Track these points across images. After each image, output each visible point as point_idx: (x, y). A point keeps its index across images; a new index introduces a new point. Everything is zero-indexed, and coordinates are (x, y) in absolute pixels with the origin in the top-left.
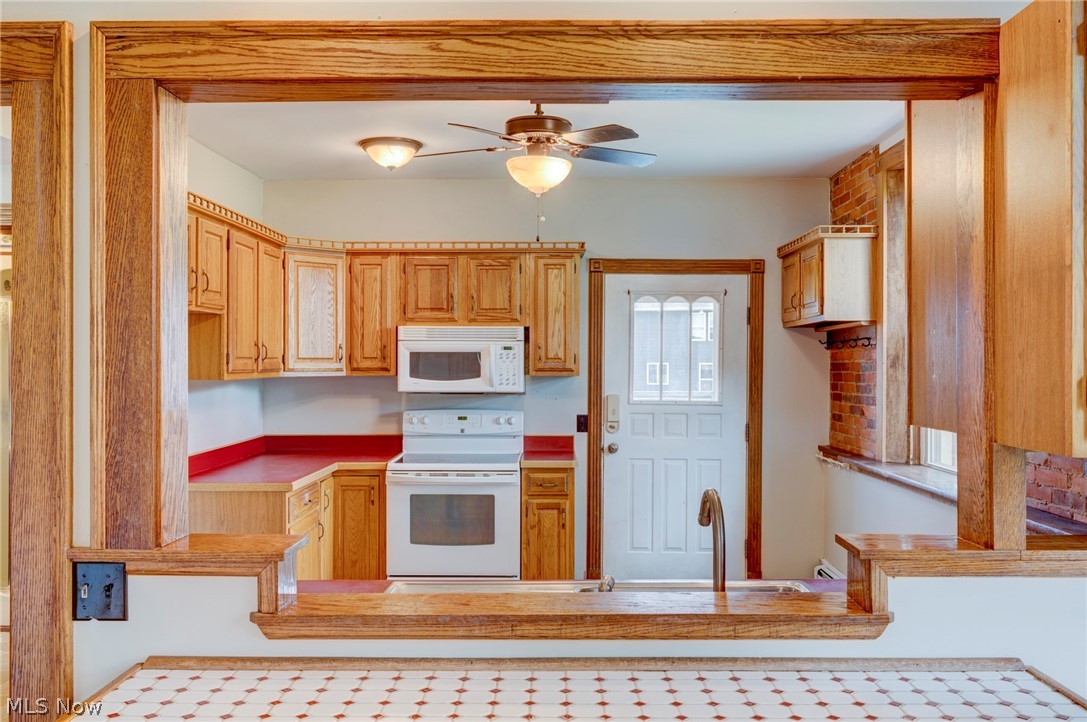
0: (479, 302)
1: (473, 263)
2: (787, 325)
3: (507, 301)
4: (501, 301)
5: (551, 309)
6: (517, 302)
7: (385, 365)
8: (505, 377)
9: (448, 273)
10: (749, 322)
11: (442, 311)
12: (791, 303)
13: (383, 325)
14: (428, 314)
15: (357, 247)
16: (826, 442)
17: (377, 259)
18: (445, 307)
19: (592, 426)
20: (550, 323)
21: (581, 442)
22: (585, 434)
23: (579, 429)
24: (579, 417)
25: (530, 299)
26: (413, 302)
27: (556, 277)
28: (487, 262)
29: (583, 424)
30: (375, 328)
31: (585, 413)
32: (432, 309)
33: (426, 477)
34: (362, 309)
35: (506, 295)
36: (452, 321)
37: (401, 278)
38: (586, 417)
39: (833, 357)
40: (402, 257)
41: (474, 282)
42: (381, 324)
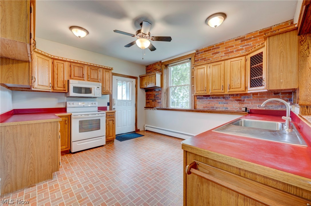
0: (91, 77)
1: (89, 68)
2: (141, 88)
3: (97, 77)
4: (96, 77)
5: (106, 80)
6: (99, 78)
7: (65, 89)
8: (97, 94)
9: (83, 69)
10: (135, 87)
11: (81, 77)
12: (141, 84)
13: (64, 79)
14: (77, 78)
15: (55, 57)
16: (145, 107)
17: (62, 62)
18: (82, 77)
19: (111, 104)
20: (106, 83)
21: (108, 107)
22: (109, 106)
23: (108, 105)
24: (108, 103)
25: (102, 78)
26: (73, 74)
27: (108, 74)
28: (92, 68)
29: (109, 104)
30: (61, 80)
31: (109, 102)
32: (78, 77)
33: (83, 116)
34: (57, 74)
35: (97, 76)
36: (84, 80)
37: (69, 68)
38: (109, 103)
39: (146, 93)
40: (70, 63)
41: (89, 72)
42: (63, 79)
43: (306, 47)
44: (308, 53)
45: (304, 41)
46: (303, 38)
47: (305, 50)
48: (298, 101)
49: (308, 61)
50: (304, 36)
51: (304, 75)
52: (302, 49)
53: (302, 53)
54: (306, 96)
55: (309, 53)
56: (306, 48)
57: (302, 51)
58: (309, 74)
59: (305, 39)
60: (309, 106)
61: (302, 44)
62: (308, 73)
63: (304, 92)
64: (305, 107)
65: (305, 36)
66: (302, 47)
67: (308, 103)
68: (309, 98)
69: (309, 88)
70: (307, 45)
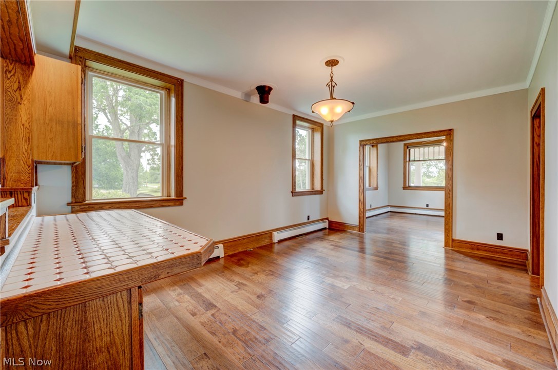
43: (16, 86)
44: (19, 98)
45: (12, 74)
46: (11, 67)
47: (15, 91)
48: (4, 182)
49: (20, 111)
50: (11, 64)
51: (14, 136)
52: (8, 85)
53: (9, 93)
54: (17, 173)
55: (22, 98)
56: (17, 88)
57: (8, 90)
58: (22, 135)
59: (14, 70)
60: (14, 192)
61: (9, 77)
62: (20, 133)
63: (15, 166)
64: (8, 193)
65: (13, 65)
66: (8, 81)
67: (22, 185)
68: (22, 178)
69: (23, 159)
70: (17, 83)
